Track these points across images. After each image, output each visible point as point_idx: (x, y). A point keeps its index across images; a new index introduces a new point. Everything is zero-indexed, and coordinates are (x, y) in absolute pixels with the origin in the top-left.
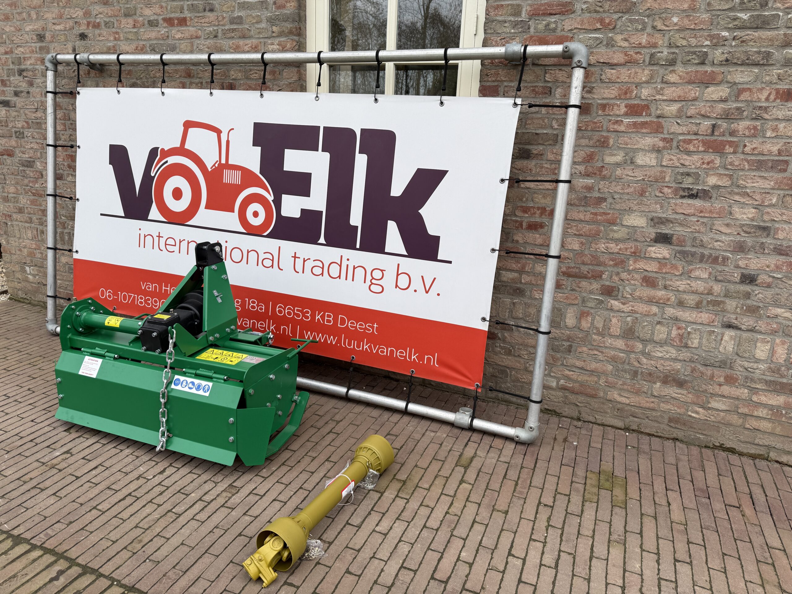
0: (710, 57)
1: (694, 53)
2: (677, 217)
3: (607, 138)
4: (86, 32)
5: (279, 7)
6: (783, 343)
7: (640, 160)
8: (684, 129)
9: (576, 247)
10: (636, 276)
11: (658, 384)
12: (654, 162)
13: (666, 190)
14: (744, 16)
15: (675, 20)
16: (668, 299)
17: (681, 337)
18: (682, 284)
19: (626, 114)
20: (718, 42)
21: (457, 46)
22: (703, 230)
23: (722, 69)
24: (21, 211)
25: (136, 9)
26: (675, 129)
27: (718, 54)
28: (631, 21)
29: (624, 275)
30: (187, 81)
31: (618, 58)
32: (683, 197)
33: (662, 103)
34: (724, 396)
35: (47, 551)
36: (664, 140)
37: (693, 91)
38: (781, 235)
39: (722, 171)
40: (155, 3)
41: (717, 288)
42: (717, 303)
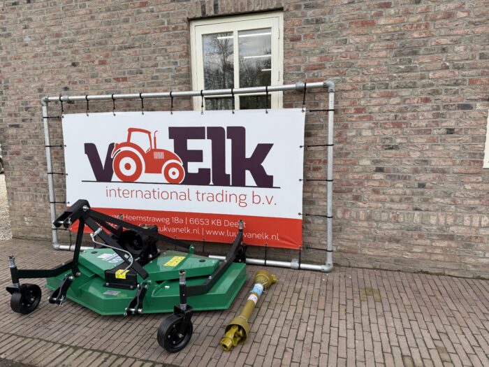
0: (390, 85)
2: (385, 159)
3: (347, 124)
4: (68, 86)
5: (178, 71)
6: (442, 215)
7: (364, 133)
8: (382, 118)
9: (338, 177)
10: (369, 189)
11: (387, 243)
12: (370, 134)
14: (402, 67)
15: (372, 70)
16: (386, 199)
17: (394, 217)
18: (391, 191)
19: (355, 113)
20: (392, 79)
21: (270, 85)
22: (397, 164)
23: (396, 90)
24: (23, 185)
25: (97, 74)
26: (378, 118)
27: (393, 84)
28: (352, 71)
29: (363, 189)
30: (127, 109)
31: (348, 87)
33: (371, 107)
34: (419, 245)
35: (94, 351)
36: (374, 123)
37: (384, 101)
40: (109, 71)
41: (408, 191)
42: (409, 199)
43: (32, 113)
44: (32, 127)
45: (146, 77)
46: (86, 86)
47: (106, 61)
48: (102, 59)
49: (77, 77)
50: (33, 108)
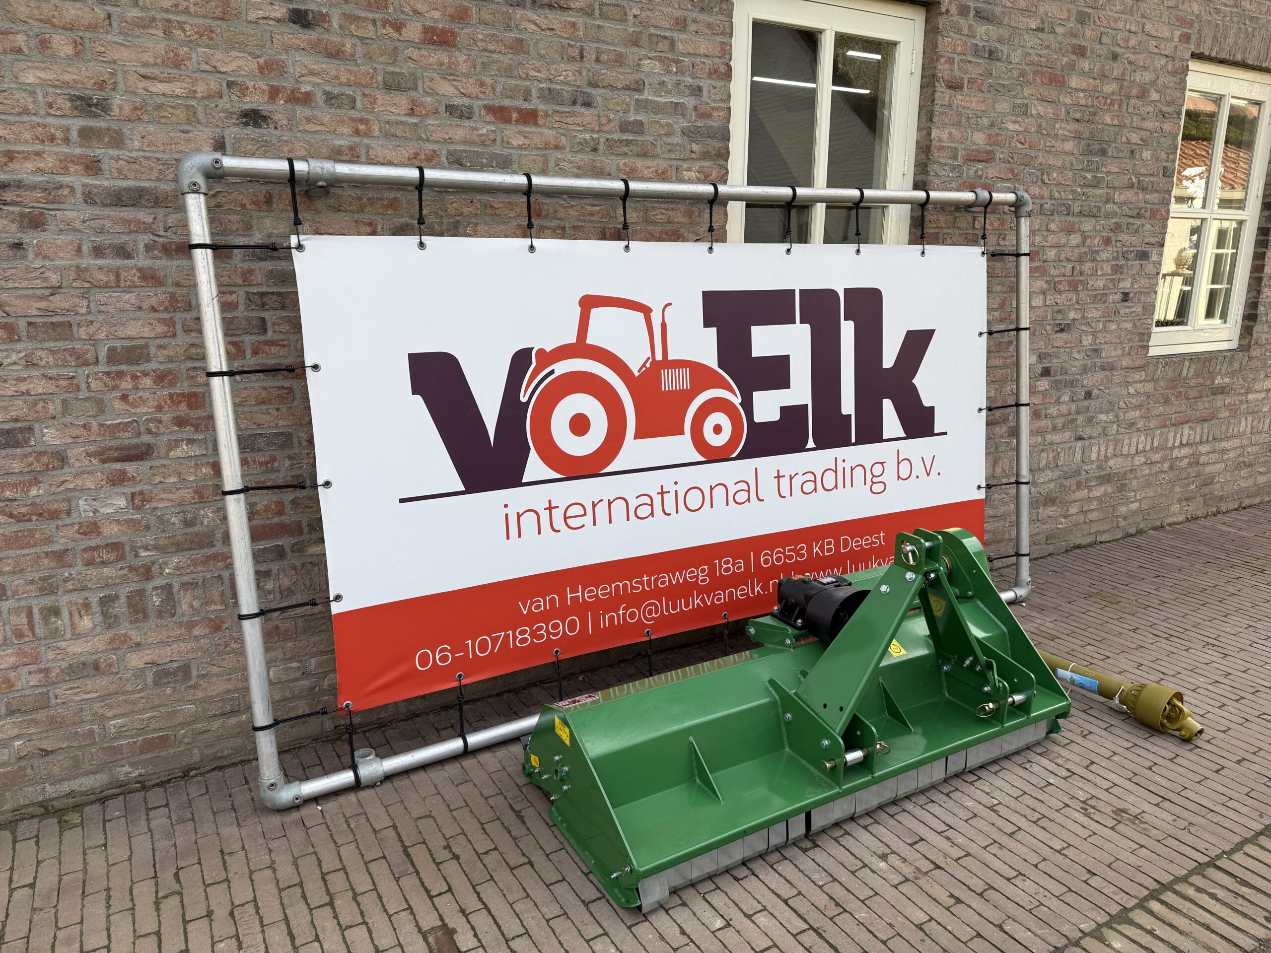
0: (1072, 209)
1: (1064, 205)
2: (1055, 350)
4: (267, 108)
5: (701, 116)
6: (1104, 442)
8: (1058, 272)
13: (1049, 328)
14: (1089, 176)
15: (1054, 175)
16: (1047, 427)
17: (1054, 458)
18: (1053, 411)
20: (1076, 197)
22: (1066, 358)
23: (1077, 220)
25: (414, 77)
26: (1053, 272)
27: (1076, 207)
32: (1056, 332)
33: (1048, 249)
34: (1076, 501)
36: (1047, 282)
37: (1063, 239)
38: (1103, 355)
39: (1077, 306)
40: (467, 75)
41: (1073, 408)
42: (1073, 421)
43: (22, 216)
44: (25, 284)
45: (604, 120)
46: (362, 121)
47: (454, 34)
48: (440, 26)
49: (312, 73)
50: (33, 187)
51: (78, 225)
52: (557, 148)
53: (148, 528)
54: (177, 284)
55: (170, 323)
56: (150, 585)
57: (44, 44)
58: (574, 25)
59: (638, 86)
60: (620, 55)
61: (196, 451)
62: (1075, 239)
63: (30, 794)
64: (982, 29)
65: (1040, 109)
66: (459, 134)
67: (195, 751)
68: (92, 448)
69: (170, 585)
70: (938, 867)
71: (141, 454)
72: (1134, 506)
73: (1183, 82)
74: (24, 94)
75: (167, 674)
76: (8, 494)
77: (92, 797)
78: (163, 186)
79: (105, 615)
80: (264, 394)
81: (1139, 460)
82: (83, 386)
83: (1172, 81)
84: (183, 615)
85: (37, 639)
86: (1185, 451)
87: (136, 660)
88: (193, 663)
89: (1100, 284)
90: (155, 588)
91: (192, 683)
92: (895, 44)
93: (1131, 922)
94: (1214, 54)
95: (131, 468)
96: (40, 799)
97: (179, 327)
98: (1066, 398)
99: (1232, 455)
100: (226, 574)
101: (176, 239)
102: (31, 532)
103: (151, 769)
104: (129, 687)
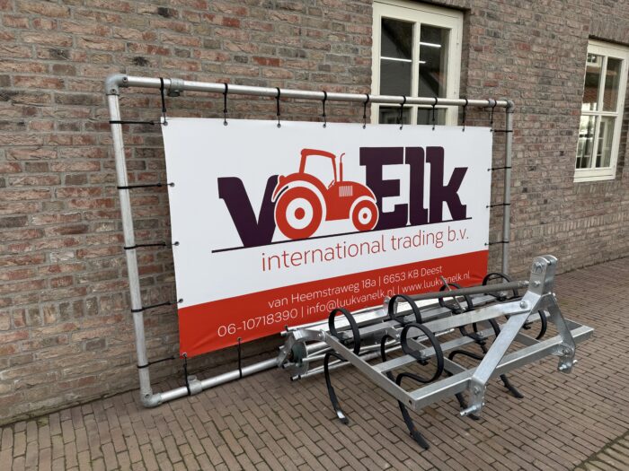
1: (531, 108)
2: (529, 180)
4: (146, 57)
5: (358, 62)
8: (529, 141)
10: (518, 210)
11: (525, 258)
12: (522, 156)
13: (525, 168)
15: (527, 94)
16: (527, 218)
17: (530, 233)
18: (530, 209)
20: (537, 104)
22: (535, 184)
23: (538, 115)
25: (219, 42)
27: (537, 109)
32: (530, 170)
33: (524, 130)
36: (525, 146)
37: (532, 125)
38: (552, 182)
39: (539, 158)
40: (245, 42)
41: (539, 207)
42: (539, 214)
43: (24, 108)
44: (25, 143)
45: (311, 65)
46: (193, 63)
47: (238, 21)
48: (232, 17)
49: (169, 40)
50: (30, 95)
51: (52, 114)
52: (288, 78)
53: (84, 268)
54: (101, 144)
55: (97, 164)
56: (85, 298)
57: (37, 23)
58: (296, 18)
59: (327, 48)
60: (319, 33)
61: (109, 228)
62: (537, 125)
63: (22, 408)
64: (491, 23)
65: (520, 62)
66: (241, 70)
67: (107, 385)
68: (57, 227)
69: (95, 298)
70: (496, 435)
71: (81, 230)
72: (569, 257)
73: (585, 49)
74: (26, 48)
75: (93, 344)
76: (14, 251)
77: (54, 410)
78: (95, 95)
79: (62, 313)
80: (144, 200)
81: (571, 234)
82: (53, 195)
83: (580, 49)
84: (102, 313)
85: (27, 326)
86: (593, 230)
87: (77, 337)
88: (107, 339)
89: (550, 147)
90: (88, 300)
91: (106, 349)
92: (449, 30)
93: (599, 460)
94: (599, 36)
95: (76, 237)
96: (27, 411)
97: (102, 166)
98: (535, 203)
99: (615, 231)
100: (124, 292)
101: (100, 121)
102: (26, 270)
103: (84, 394)
104: (74, 351)
